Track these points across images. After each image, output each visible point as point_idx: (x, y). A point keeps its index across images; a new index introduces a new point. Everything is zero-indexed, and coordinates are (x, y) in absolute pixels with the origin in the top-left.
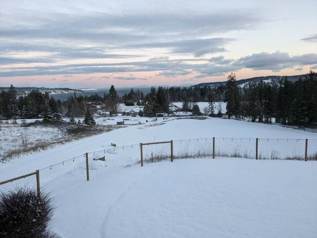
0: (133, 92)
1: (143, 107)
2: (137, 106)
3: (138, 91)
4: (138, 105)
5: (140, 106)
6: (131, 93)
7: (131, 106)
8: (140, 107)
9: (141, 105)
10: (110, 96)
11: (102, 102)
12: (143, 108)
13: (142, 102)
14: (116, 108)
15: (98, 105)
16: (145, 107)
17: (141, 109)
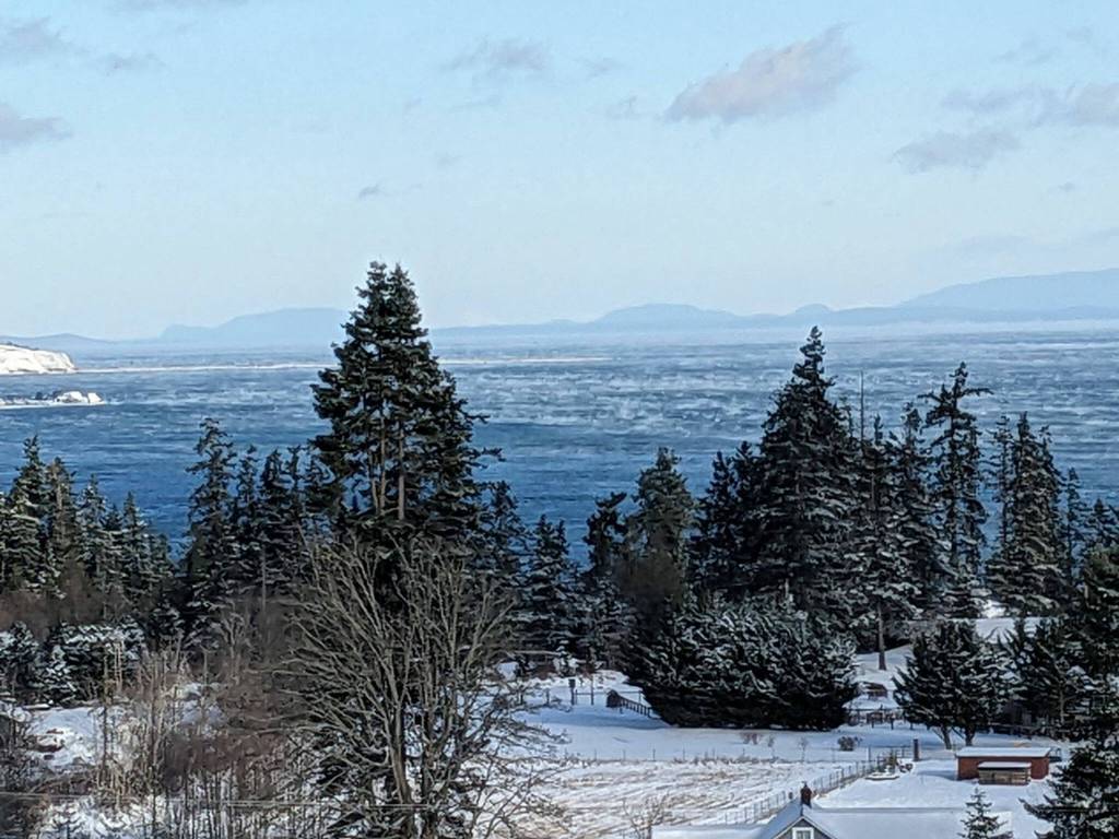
0: (828, 421)
1: (1038, 767)
2: (904, 731)
3: (946, 407)
4: (942, 723)
5: (988, 747)
6: (772, 445)
7: (785, 742)
8: (970, 770)
9: (1008, 725)
10: (323, 498)
11: (156, 633)
12: (1041, 791)
13: (1036, 654)
14: (446, 777)
15: (59, 699)
16: (1082, 774)
17: (993, 794)
